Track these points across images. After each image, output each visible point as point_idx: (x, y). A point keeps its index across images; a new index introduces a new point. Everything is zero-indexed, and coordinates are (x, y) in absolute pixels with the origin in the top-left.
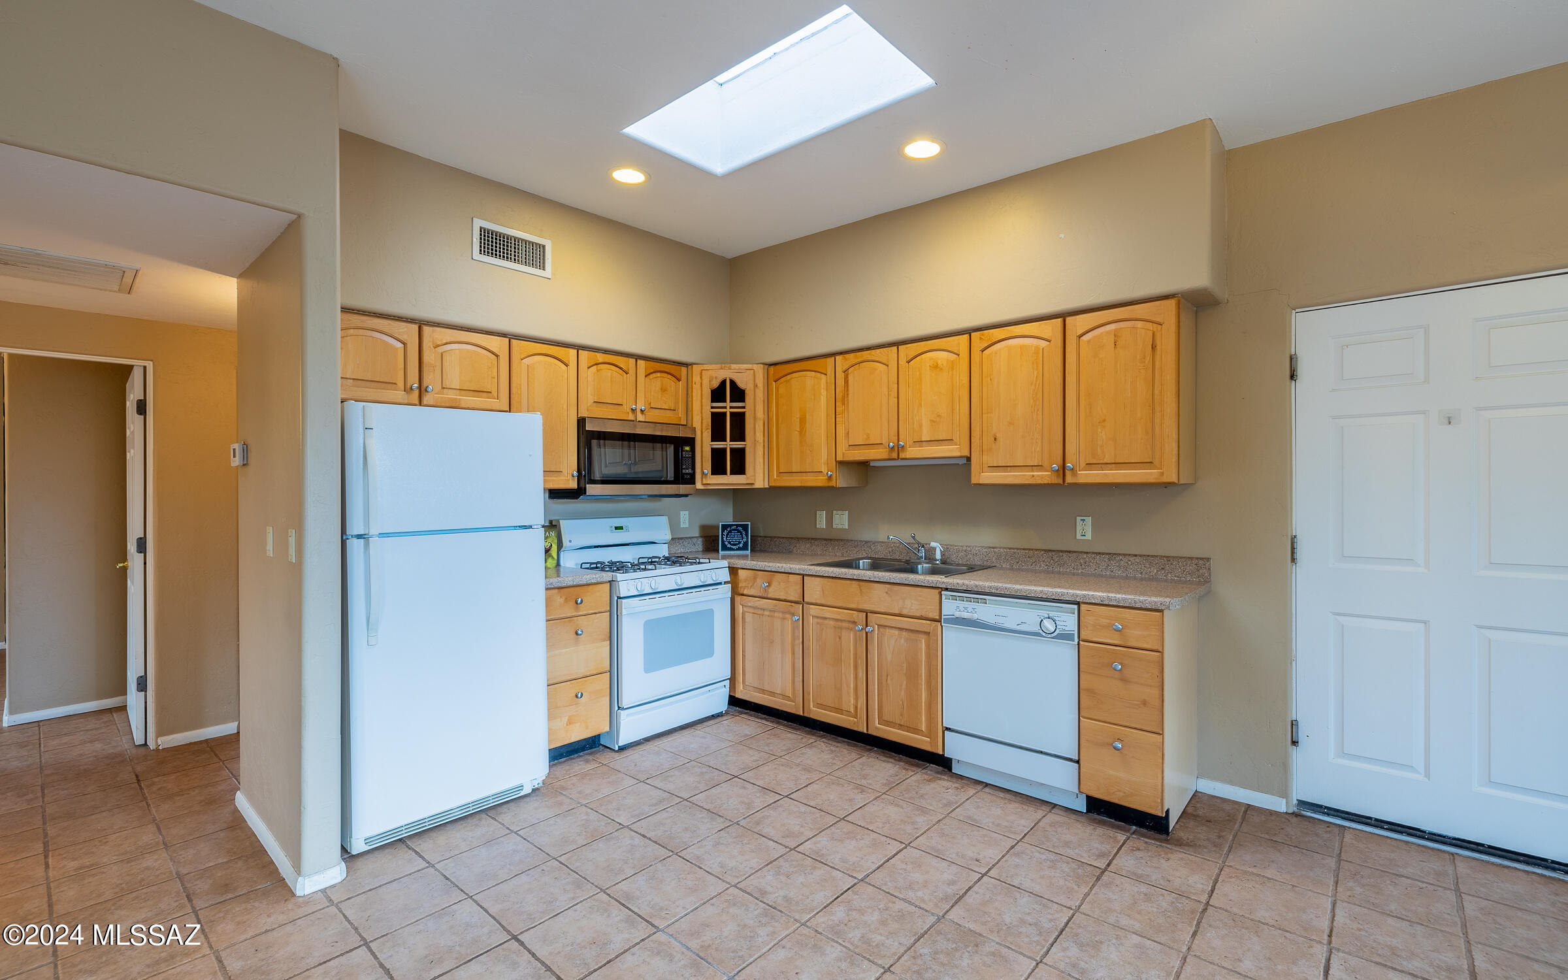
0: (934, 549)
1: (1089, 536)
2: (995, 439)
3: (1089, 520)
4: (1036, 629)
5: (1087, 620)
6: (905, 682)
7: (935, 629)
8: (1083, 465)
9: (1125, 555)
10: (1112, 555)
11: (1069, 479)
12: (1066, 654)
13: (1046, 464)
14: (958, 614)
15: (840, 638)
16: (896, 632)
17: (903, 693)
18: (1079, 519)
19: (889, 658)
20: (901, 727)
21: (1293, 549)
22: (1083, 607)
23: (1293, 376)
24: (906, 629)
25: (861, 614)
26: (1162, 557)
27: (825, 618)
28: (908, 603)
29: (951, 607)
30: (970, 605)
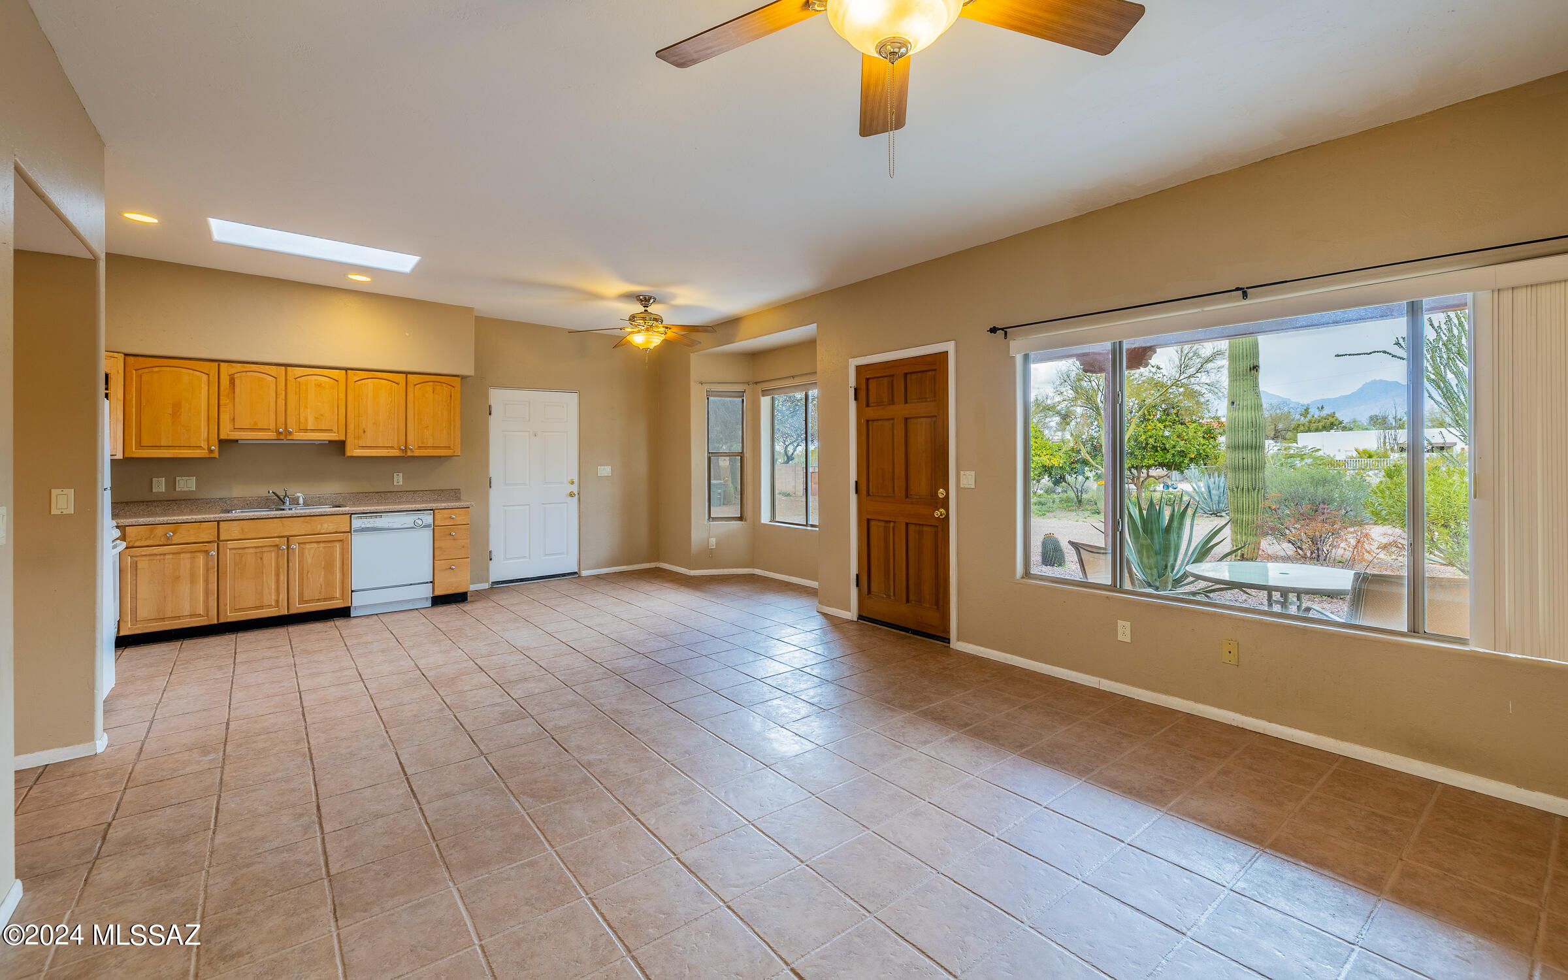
0: (299, 497)
1: (401, 483)
2: (364, 432)
3: (401, 474)
4: (413, 525)
5: (438, 516)
6: (323, 573)
7: (347, 537)
8: (416, 447)
9: (421, 491)
10: (415, 492)
11: (409, 454)
12: (427, 534)
13: (396, 446)
14: (363, 526)
15: (261, 559)
16: (315, 545)
17: (321, 580)
18: (395, 474)
19: (310, 561)
20: (319, 600)
21: (490, 482)
22: (436, 511)
23: (490, 414)
24: (323, 542)
25: (282, 539)
26: (439, 490)
27: (245, 548)
28: (325, 526)
29: (357, 523)
30: (371, 520)
